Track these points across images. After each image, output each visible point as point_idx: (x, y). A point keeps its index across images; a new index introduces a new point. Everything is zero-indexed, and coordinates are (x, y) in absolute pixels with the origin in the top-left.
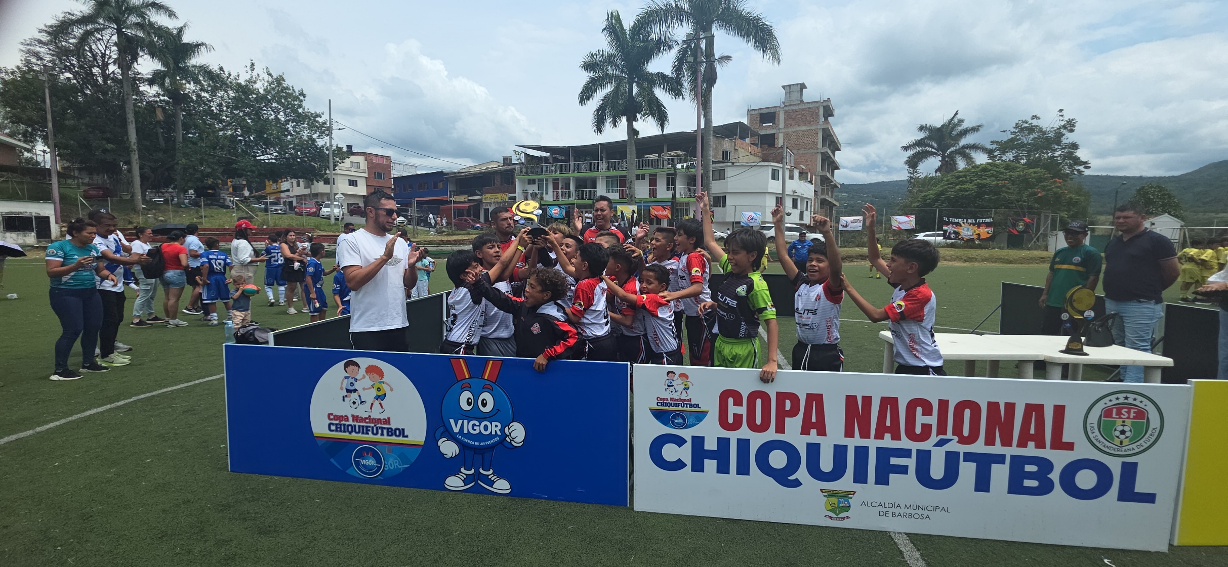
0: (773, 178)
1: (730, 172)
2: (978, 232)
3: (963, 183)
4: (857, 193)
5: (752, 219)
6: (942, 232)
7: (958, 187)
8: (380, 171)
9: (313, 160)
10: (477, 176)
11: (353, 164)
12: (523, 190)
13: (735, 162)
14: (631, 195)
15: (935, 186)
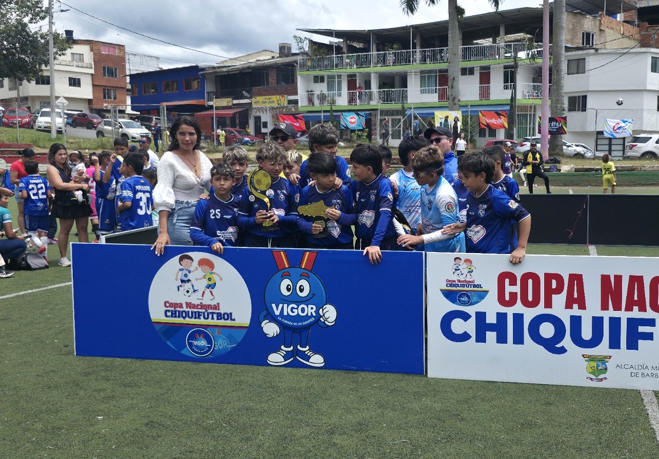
0: (654, 69)
5: (619, 128)
8: (111, 65)
10: (244, 71)
11: (75, 55)
12: (308, 91)
13: (601, 49)
14: (453, 97)
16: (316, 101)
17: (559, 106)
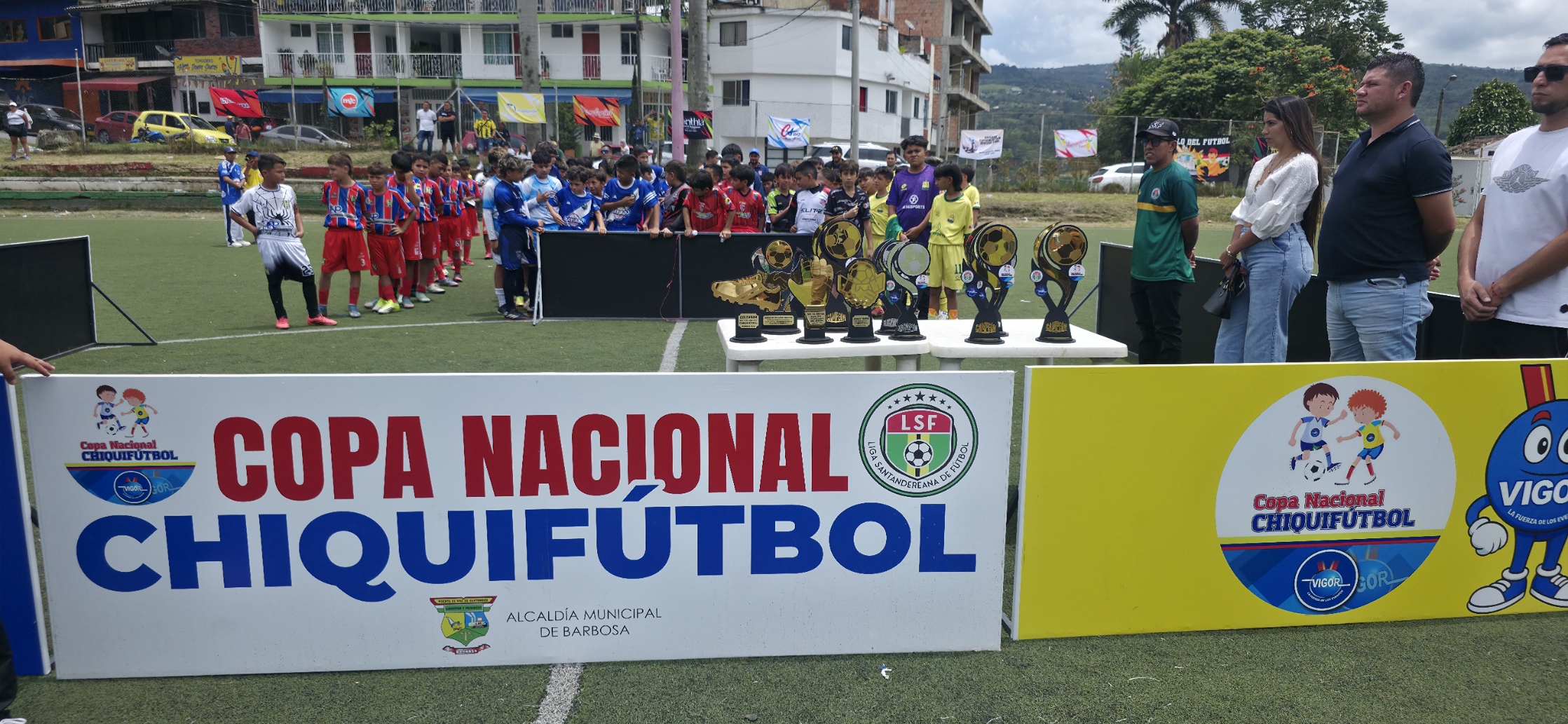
0: (846, 45)
1: (756, 27)
2: (1203, 164)
3: (1194, 69)
4: (1039, 87)
5: (790, 133)
7: (1184, 77)
10: (158, 9)
12: (281, 51)
13: (769, 8)
14: (529, 69)
15: (1150, 73)
16: (298, 70)
17: (700, 92)
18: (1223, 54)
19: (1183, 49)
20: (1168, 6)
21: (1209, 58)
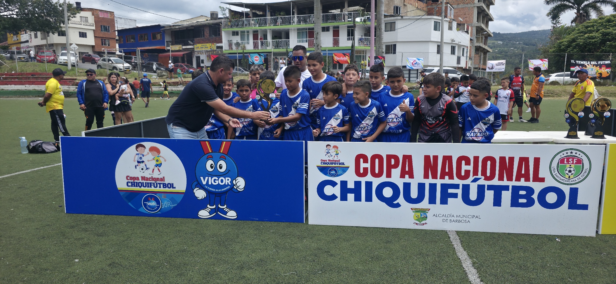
0: (435, 29)
1: (399, 24)
2: (600, 71)
3: (591, 32)
4: (510, 41)
5: (416, 64)
6: (570, 73)
7: (586, 35)
8: (105, 25)
9: (49, 15)
10: (189, 28)
11: (82, 18)
13: (404, 16)
14: (317, 44)
15: (569, 34)
16: (234, 47)
17: (380, 50)
18: (605, 25)
19: (585, 24)
20: (576, 6)
21: (598, 27)
